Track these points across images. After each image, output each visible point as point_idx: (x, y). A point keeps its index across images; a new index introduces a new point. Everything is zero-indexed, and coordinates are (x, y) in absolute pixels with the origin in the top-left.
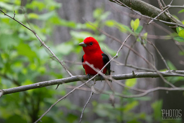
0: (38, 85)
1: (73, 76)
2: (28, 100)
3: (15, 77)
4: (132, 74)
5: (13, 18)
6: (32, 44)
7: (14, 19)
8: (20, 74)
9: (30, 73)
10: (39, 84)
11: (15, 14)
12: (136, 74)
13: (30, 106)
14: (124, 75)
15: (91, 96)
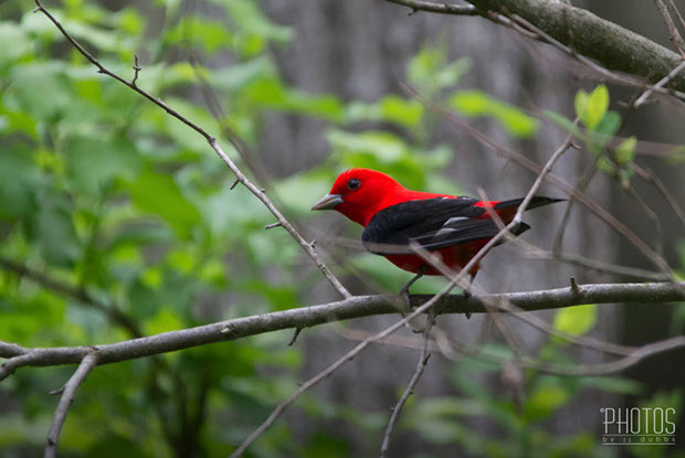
0: (226, 330)
1: (354, 298)
2: (165, 383)
3: (120, 298)
4: (567, 289)
5: (131, 82)
6: (185, 177)
7: (133, 86)
8: (138, 288)
9: (173, 282)
10: (227, 326)
11: (137, 70)
12: (585, 291)
13: (171, 407)
14: (540, 292)
15: (419, 370)
